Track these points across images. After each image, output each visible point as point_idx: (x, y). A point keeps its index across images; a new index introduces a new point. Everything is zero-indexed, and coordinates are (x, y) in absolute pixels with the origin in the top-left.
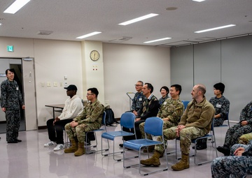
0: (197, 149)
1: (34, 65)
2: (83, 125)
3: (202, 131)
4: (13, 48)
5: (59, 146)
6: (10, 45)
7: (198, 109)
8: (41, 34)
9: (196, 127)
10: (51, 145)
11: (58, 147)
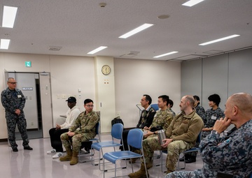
0: (186, 162)
1: (50, 79)
2: (80, 135)
3: (188, 146)
4: (31, 64)
5: (58, 153)
6: (28, 61)
7: (186, 120)
8: (51, 49)
9: (183, 140)
10: (53, 152)
11: (57, 155)
